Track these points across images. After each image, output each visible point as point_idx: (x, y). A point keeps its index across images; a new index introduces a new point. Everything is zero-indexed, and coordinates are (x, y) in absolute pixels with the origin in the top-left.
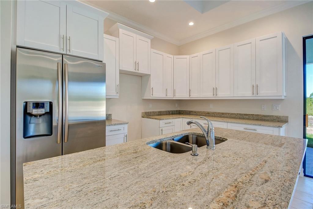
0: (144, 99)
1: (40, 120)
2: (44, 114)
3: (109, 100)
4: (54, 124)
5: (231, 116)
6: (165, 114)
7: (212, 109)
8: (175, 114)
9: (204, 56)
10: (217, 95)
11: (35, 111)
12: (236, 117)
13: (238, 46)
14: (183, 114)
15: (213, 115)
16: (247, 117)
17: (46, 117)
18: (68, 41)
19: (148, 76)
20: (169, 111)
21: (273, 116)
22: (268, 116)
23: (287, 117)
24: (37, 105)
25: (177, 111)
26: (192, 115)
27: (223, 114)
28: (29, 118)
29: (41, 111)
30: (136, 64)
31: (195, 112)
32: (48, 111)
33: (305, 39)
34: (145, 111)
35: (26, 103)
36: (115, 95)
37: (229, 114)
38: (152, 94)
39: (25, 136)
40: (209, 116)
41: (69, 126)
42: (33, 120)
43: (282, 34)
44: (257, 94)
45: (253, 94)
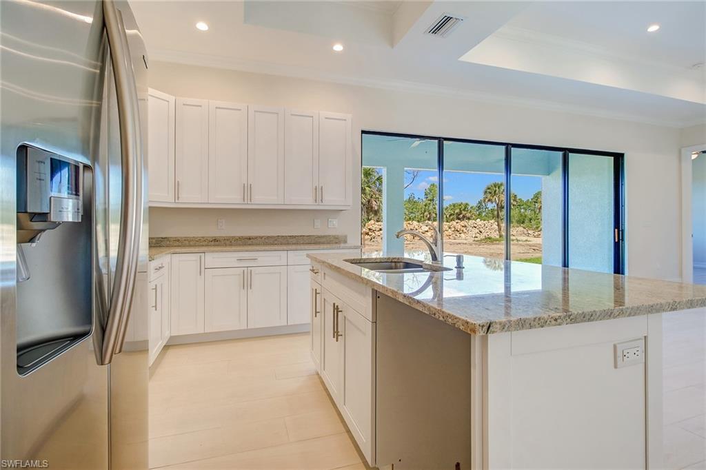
5: (266, 241)
10: (251, 199)
12: (276, 242)
16: (294, 241)
22: (324, 237)
27: (250, 239)
37: (261, 238)
40: (219, 246)
43: (351, 119)
44: (321, 201)
45: (315, 201)
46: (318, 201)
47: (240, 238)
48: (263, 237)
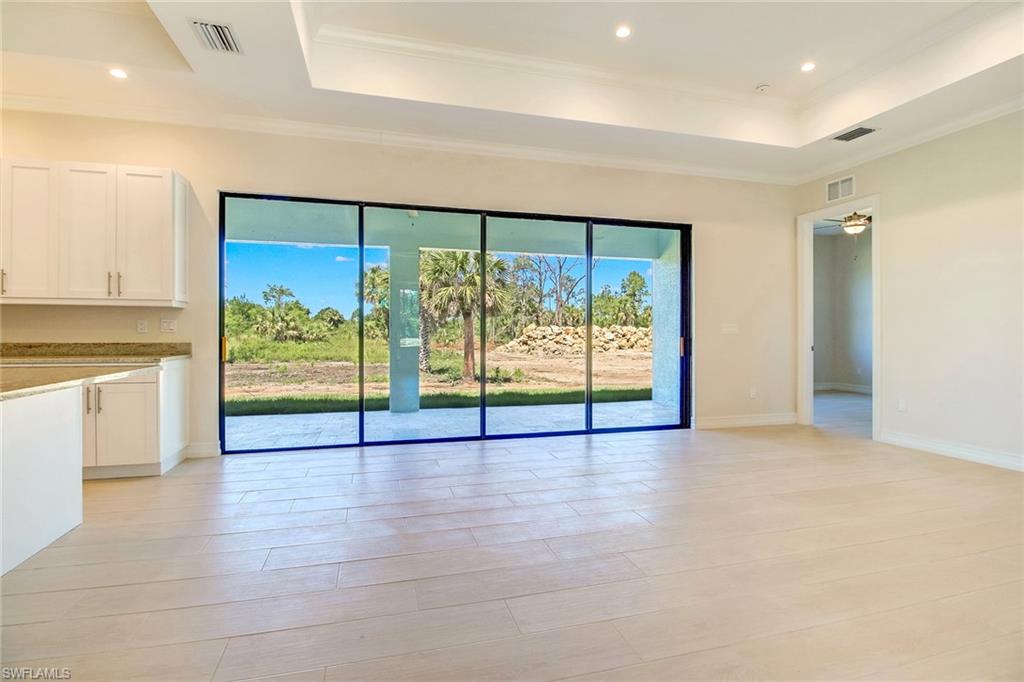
5: (57, 350)
10: (4, 291)
12: (73, 352)
13: (72, 171)
16: (102, 350)
21: (161, 344)
22: (151, 345)
23: (189, 345)
33: (223, 196)
43: (173, 175)
44: (119, 293)
45: (110, 293)
46: (114, 294)
47: (17, 346)
48: (51, 344)
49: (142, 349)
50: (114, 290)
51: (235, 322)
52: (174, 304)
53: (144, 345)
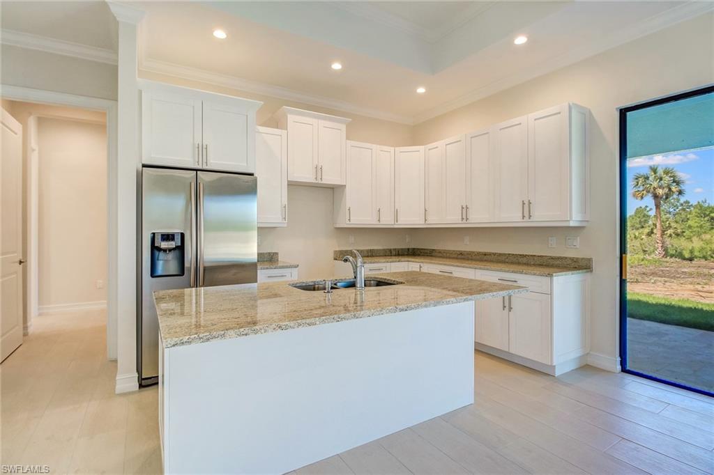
0: (339, 228)
1: (171, 256)
2: (174, 249)
3: (263, 231)
4: (187, 265)
6: (381, 254)
7: (467, 245)
8: (403, 255)
9: (448, 146)
10: (467, 219)
11: (164, 245)
14: (419, 255)
15: (470, 257)
17: (177, 252)
18: (204, 150)
19: (343, 187)
20: (390, 250)
21: (566, 258)
22: (558, 258)
23: (590, 260)
24: (168, 237)
25: (408, 249)
26: (435, 256)
28: (157, 253)
29: (172, 244)
30: (318, 170)
31: (440, 252)
32: (180, 244)
33: (623, 113)
34: (340, 249)
35: (154, 234)
36: (280, 221)
38: (349, 220)
39: (153, 274)
40: (464, 259)
41: (205, 269)
42: (161, 255)
43: (570, 108)
44: (530, 216)
45: (524, 217)
46: (527, 218)
48: (496, 254)
49: (551, 262)
50: (526, 214)
51: (697, 224)
52: (572, 224)
53: (552, 258)
